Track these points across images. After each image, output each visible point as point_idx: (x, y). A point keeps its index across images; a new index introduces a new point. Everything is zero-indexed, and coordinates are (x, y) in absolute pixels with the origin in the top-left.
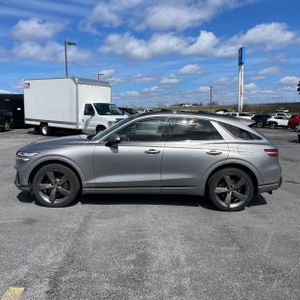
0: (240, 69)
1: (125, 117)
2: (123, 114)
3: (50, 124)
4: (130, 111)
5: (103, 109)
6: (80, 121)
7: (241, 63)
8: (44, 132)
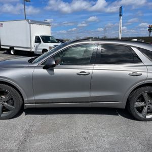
0: (120, 18)
1: (59, 44)
2: (58, 42)
3: (15, 48)
4: (62, 41)
5: (46, 39)
6: (33, 46)
7: (121, 15)
8: (12, 53)
